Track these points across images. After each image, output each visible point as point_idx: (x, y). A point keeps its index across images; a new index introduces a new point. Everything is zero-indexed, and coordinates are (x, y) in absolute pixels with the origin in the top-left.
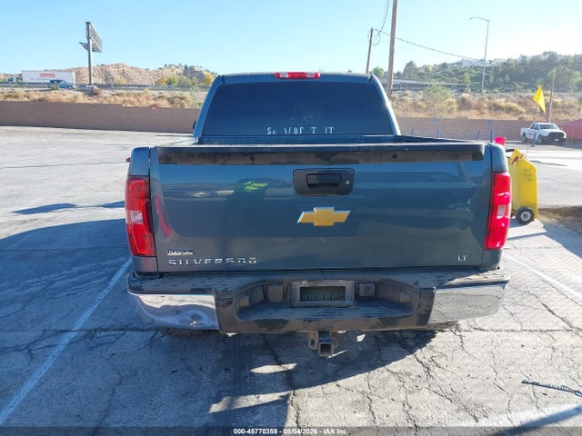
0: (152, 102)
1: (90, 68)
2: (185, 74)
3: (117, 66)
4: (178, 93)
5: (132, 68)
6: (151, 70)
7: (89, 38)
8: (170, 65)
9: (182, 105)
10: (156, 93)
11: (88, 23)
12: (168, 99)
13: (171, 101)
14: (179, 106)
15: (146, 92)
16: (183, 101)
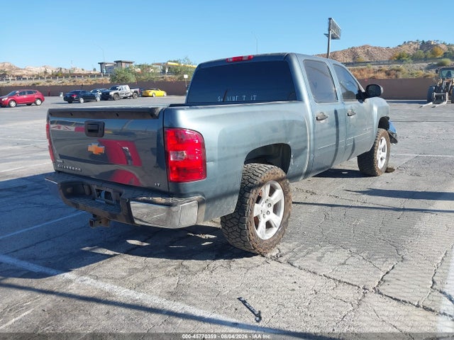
0: (372, 75)
1: (328, 54)
2: (421, 48)
3: (364, 47)
4: (395, 66)
5: (375, 48)
6: (391, 48)
7: (329, 30)
8: (409, 42)
9: (397, 76)
10: (376, 67)
11: (330, 19)
12: (386, 72)
13: (388, 73)
14: (394, 77)
15: (368, 67)
16: (398, 72)
